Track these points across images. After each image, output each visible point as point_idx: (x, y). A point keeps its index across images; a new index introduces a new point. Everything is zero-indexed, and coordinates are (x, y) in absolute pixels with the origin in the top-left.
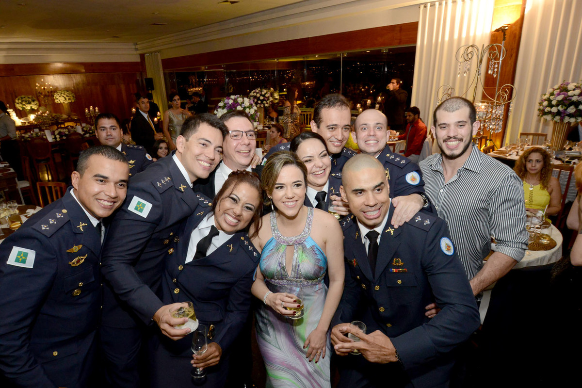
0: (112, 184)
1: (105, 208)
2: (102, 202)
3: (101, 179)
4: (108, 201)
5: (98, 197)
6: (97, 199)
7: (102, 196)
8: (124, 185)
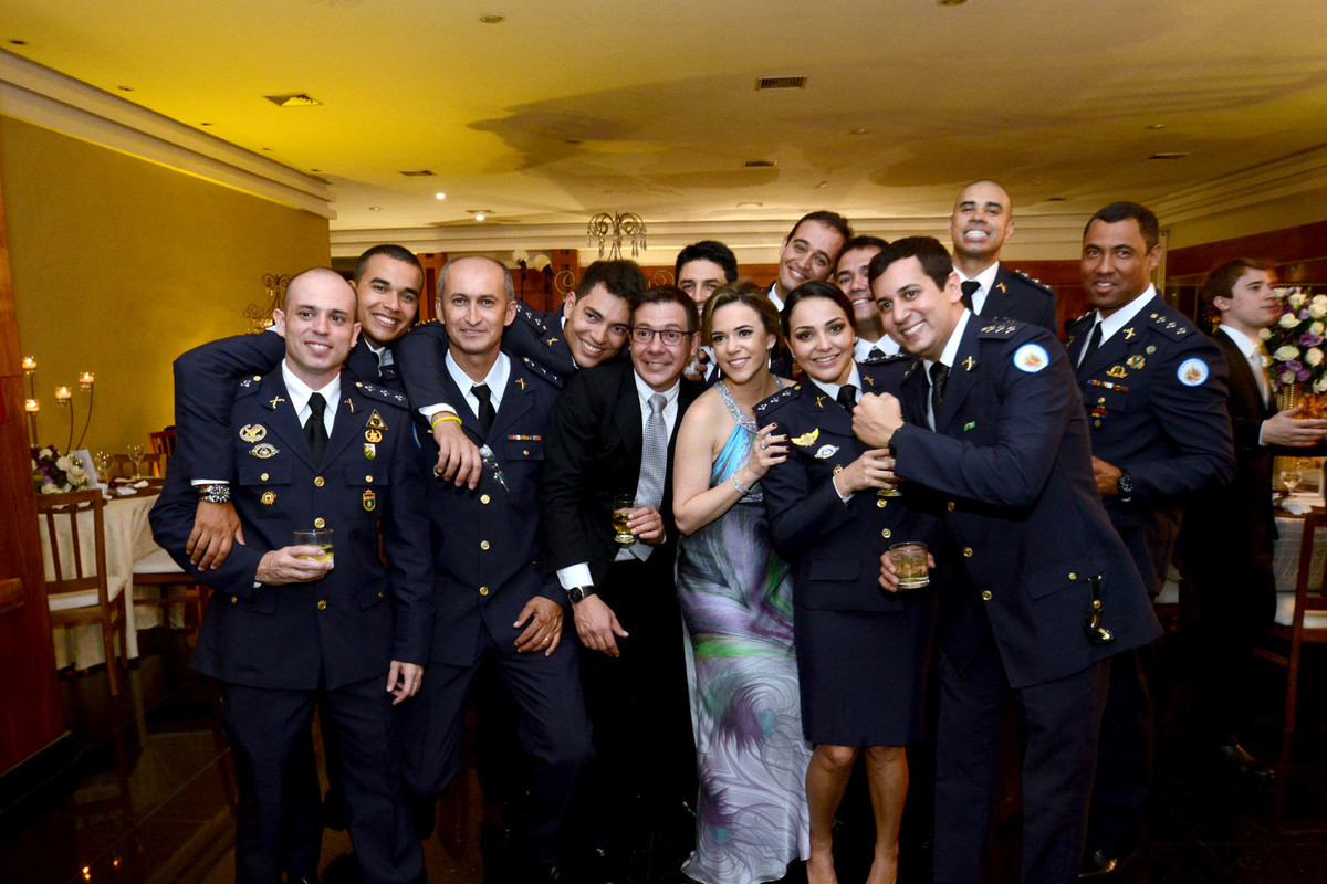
0: (395, 293)
1: (385, 326)
2: (379, 317)
3: (380, 285)
4: (388, 317)
5: (375, 310)
6: (373, 314)
7: (380, 310)
8: (411, 299)
